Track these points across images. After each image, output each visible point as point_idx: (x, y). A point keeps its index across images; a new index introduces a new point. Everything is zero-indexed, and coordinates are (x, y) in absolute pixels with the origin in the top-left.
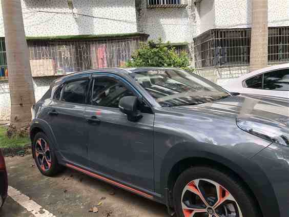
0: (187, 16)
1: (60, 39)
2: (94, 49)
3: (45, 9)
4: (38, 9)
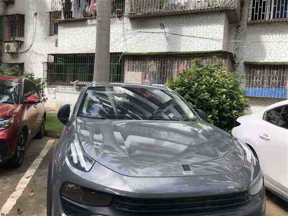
2: (176, 65)
3: (145, 30)
4: (139, 30)
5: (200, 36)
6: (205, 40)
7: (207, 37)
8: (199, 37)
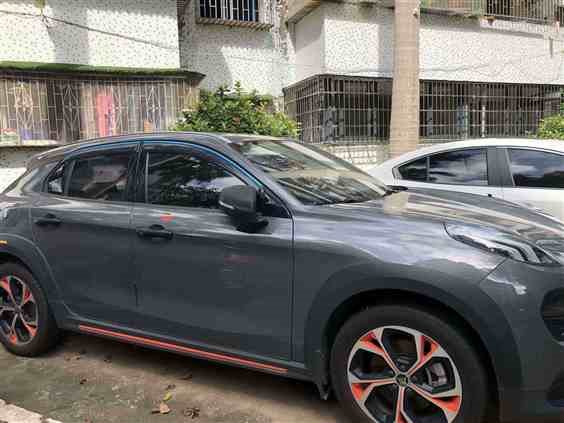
0: (271, 46)
1: (12, 68)
2: (89, 95)
5: (131, 36)
6: (143, 44)
7: (148, 39)
8: (130, 39)
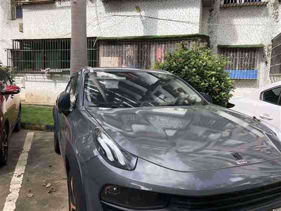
2: (154, 49)
3: (119, 14)
4: (113, 14)
6: (182, 23)
8: (176, 21)
